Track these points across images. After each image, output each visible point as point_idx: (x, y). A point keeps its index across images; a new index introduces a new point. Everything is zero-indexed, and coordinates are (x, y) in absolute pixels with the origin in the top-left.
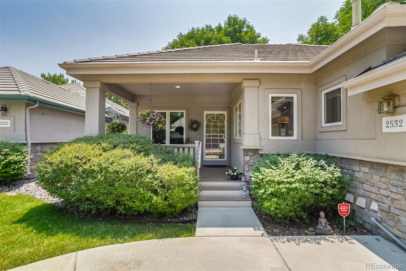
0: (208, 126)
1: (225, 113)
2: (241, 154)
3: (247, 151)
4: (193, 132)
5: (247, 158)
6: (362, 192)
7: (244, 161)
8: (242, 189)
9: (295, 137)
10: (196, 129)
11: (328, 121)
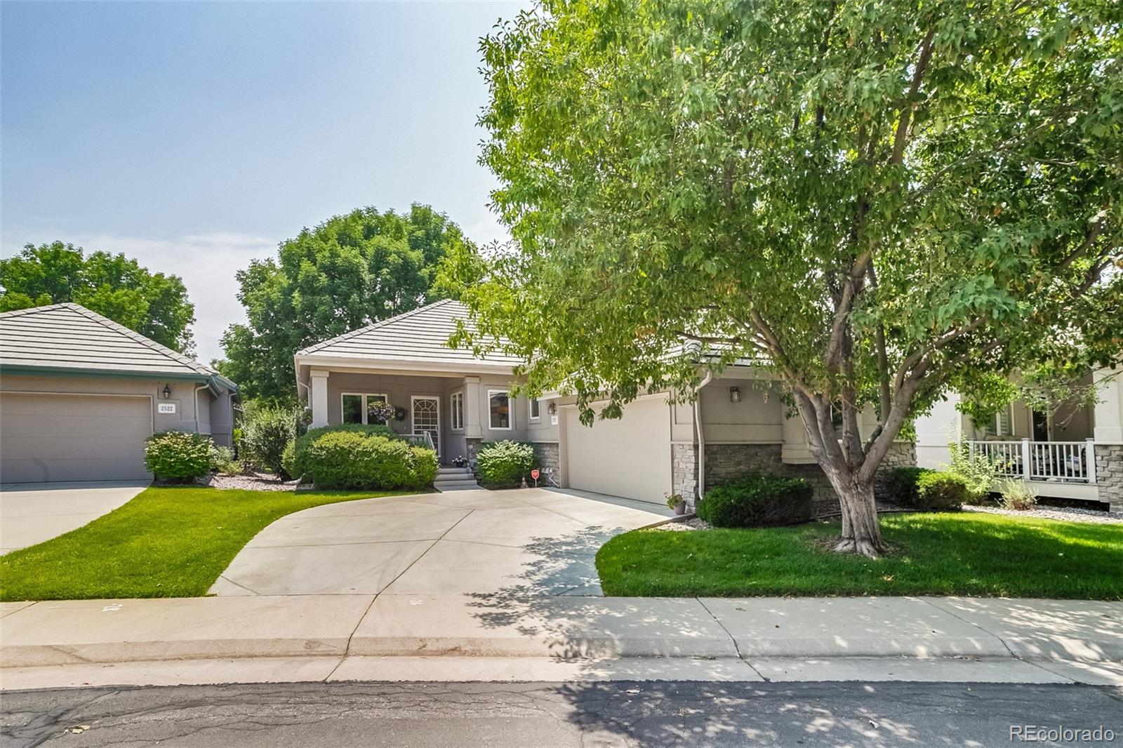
0: (416, 415)
1: (437, 399)
2: (464, 444)
3: (469, 441)
4: (399, 422)
5: (471, 447)
6: (547, 464)
7: (468, 449)
8: (468, 473)
9: (510, 428)
10: (401, 419)
11: (534, 416)
